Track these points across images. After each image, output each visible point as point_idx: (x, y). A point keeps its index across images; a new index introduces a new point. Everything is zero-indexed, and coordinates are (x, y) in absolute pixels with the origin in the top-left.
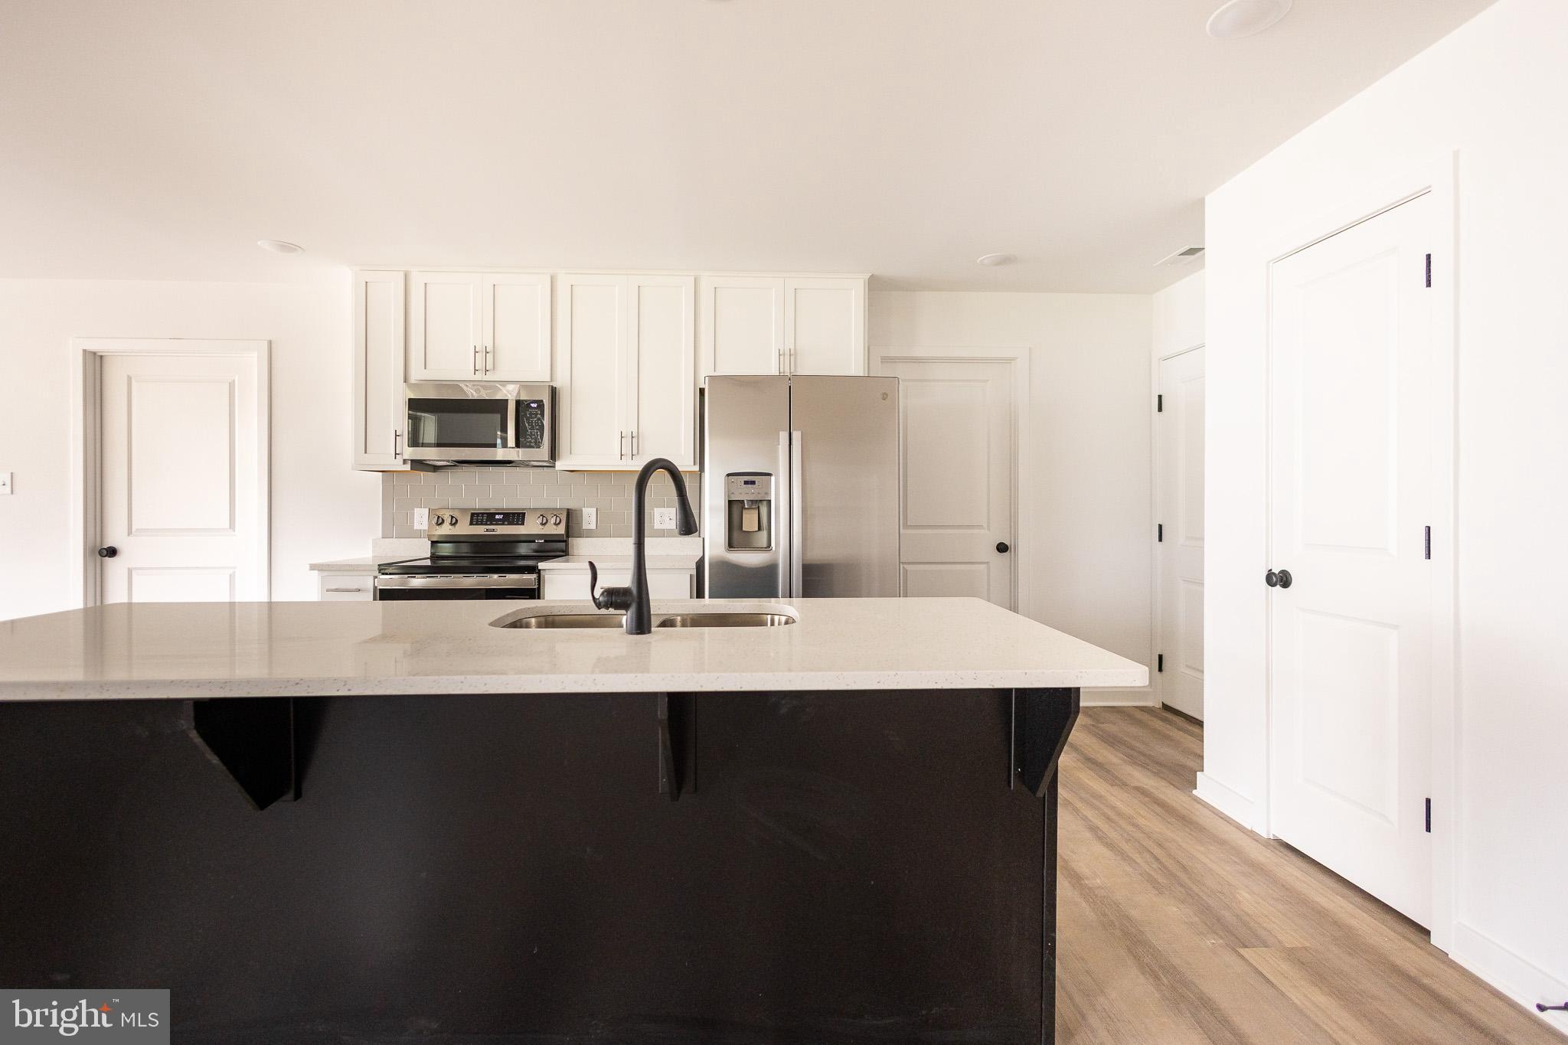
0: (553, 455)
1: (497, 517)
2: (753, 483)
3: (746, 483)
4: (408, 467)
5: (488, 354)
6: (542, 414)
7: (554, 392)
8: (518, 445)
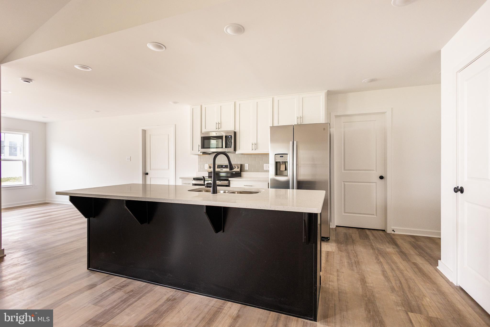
0: (235, 150)
1: (223, 166)
2: (283, 157)
3: (281, 157)
4: (202, 154)
5: (219, 124)
6: (232, 139)
7: (235, 133)
8: (226, 147)
